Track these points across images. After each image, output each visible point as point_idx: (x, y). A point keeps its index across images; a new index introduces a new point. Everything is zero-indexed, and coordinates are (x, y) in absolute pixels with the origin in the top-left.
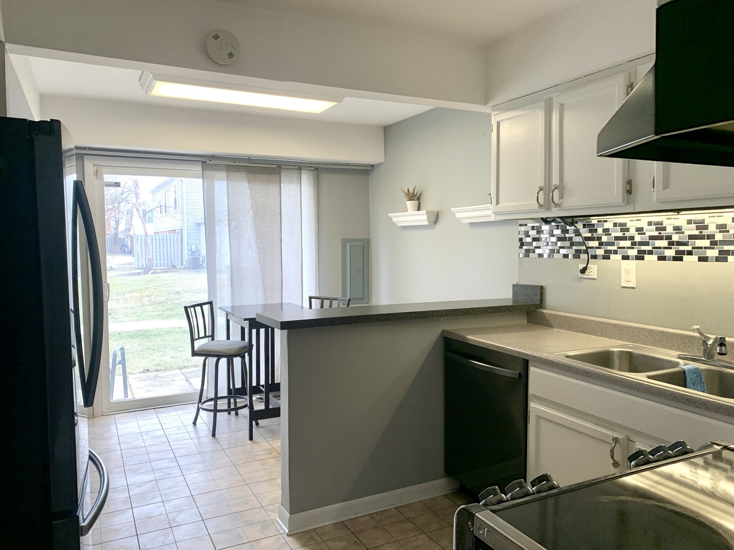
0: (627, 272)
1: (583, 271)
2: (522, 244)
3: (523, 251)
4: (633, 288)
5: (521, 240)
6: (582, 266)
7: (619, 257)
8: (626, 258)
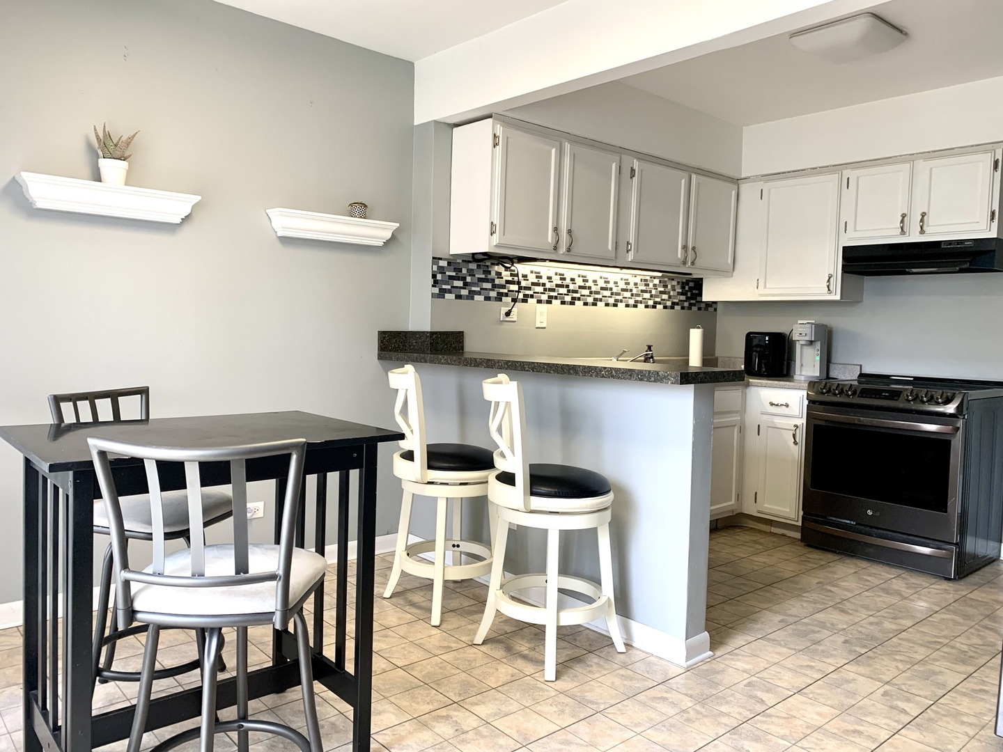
0: (541, 314)
1: (508, 314)
2: (436, 283)
3: (436, 290)
4: (545, 328)
5: (434, 276)
6: (504, 310)
7: (534, 300)
8: (539, 302)
